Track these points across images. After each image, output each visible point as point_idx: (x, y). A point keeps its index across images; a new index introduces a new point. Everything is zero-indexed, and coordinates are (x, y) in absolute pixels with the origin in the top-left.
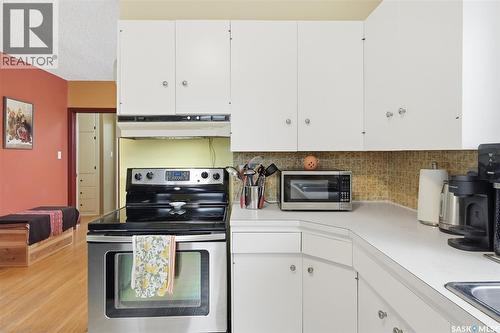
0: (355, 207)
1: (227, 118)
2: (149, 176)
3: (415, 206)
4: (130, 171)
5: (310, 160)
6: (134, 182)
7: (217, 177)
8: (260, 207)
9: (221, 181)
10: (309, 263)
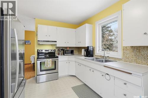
0: (73, 55)
1: (56, 42)
2: (42, 51)
3: (81, 54)
4: (38, 50)
5: (68, 48)
6: (39, 52)
7: (53, 51)
8: (61, 55)
9: (54, 51)
10: (69, 62)
